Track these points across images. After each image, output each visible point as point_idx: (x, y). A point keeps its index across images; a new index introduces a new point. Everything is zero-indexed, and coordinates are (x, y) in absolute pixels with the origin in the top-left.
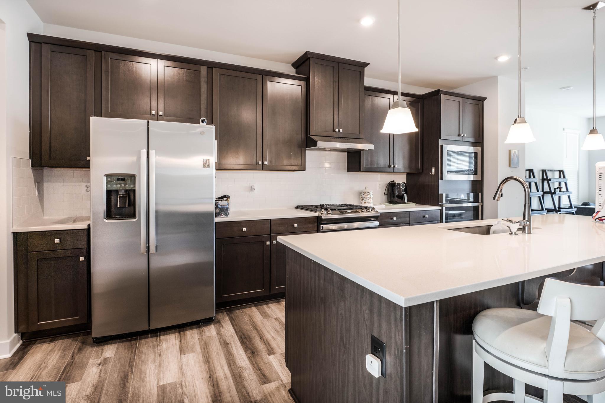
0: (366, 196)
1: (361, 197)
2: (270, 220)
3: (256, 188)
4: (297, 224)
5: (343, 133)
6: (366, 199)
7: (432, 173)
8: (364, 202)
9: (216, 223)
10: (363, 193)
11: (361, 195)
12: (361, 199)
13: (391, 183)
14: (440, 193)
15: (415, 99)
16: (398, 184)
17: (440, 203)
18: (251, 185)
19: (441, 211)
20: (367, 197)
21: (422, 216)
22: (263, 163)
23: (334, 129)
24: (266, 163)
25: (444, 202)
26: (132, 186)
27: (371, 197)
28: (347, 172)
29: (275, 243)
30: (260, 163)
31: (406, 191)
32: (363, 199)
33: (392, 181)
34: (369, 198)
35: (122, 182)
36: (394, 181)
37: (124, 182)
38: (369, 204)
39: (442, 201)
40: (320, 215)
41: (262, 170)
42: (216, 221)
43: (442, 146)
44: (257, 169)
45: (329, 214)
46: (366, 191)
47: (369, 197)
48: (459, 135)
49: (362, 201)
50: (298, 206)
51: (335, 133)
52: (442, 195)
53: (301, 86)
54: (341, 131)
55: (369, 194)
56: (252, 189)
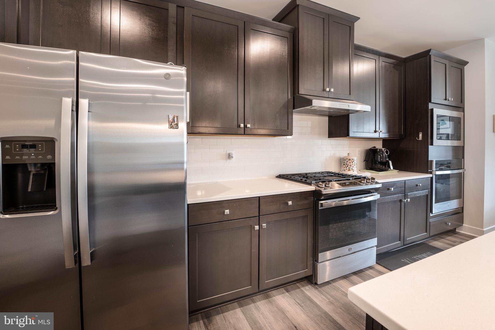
0: (350, 163)
1: (344, 164)
2: (259, 197)
3: (234, 156)
4: (291, 202)
5: (334, 93)
6: (350, 166)
7: (418, 138)
8: (348, 169)
9: (188, 205)
10: (346, 160)
11: (344, 162)
12: (344, 166)
13: (372, 149)
14: (429, 159)
15: (398, 61)
16: (381, 150)
17: (429, 170)
18: (228, 152)
19: (432, 178)
20: (352, 164)
21: (415, 185)
22: (245, 126)
23: (325, 88)
24: (249, 126)
25: (434, 169)
26: (49, 157)
27: (356, 164)
28: (328, 138)
29: (266, 227)
30: (242, 125)
31: (389, 157)
32: (347, 166)
33: (373, 147)
34: (353, 166)
35: (32, 150)
36: (375, 147)
37: (35, 151)
38: (353, 171)
39: (431, 168)
40: (318, 188)
41: (244, 134)
42: (188, 203)
43: (432, 110)
44: (239, 134)
45: (327, 188)
46: (351, 158)
47: (353, 164)
48: (446, 99)
49: (345, 169)
50: (280, 175)
51: (325, 92)
52: (432, 161)
53: (288, 38)
54: (332, 90)
55: (354, 161)
56: (230, 156)
